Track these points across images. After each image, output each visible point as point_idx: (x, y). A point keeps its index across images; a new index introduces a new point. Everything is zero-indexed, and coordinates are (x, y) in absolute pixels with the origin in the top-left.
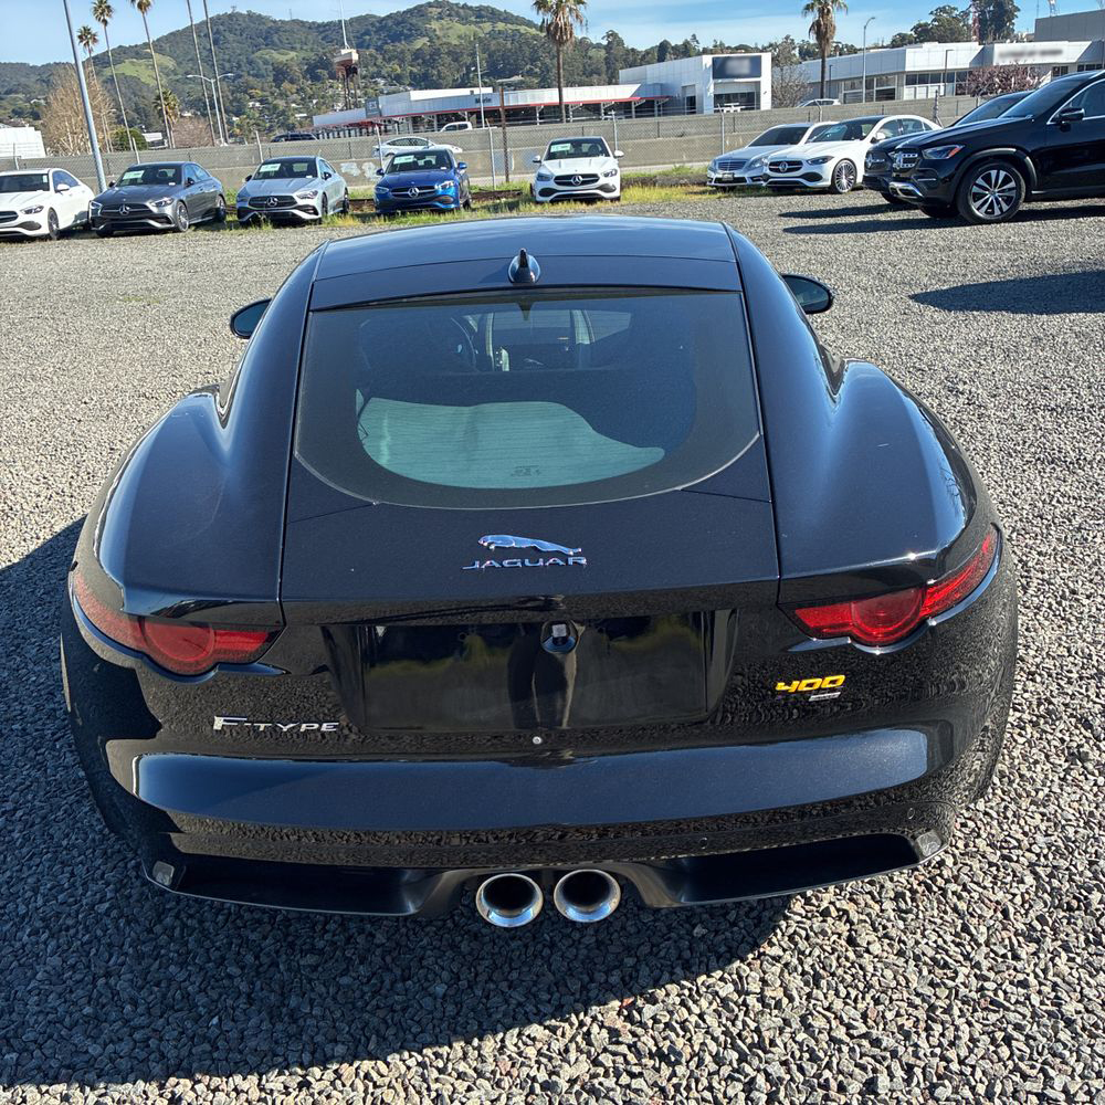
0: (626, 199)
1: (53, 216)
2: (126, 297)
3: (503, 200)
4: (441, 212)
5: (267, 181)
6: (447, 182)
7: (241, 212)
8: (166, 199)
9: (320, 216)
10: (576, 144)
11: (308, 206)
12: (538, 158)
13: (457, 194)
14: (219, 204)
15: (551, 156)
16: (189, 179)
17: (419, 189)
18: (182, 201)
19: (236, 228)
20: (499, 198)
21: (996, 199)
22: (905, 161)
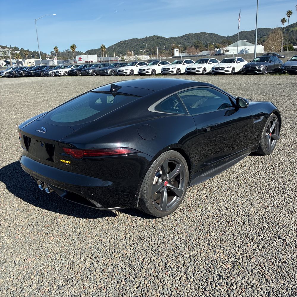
1: (233, 69)
5: (292, 61)
7: (281, 70)
8: (262, 66)
18: (266, 66)
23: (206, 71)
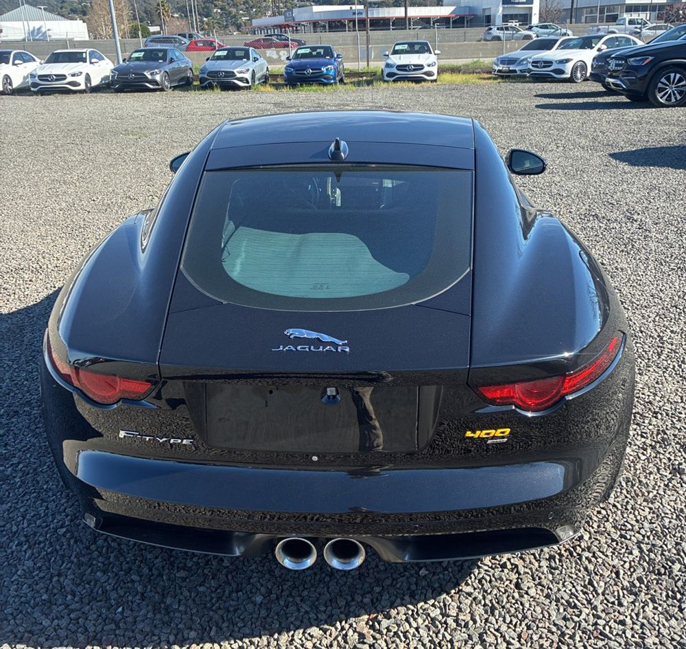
0: (440, 81)
1: (88, 78)
2: (127, 132)
3: (365, 78)
4: (325, 84)
5: (219, 61)
6: (329, 66)
7: (202, 80)
8: (156, 70)
9: (250, 84)
10: (411, 45)
11: (243, 78)
12: (387, 53)
13: (335, 74)
14: (189, 74)
15: (395, 52)
16: (171, 59)
17: (312, 70)
18: (166, 72)
19: (198, 90)
20: (362, 77)
21: (673, 92)
22: (617, 65)
23: (11, 84)
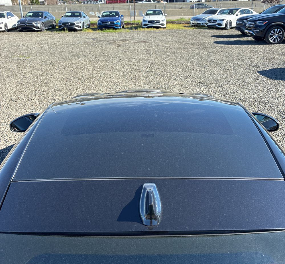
0: (167, 27)
1: (6, 25)
3: (133, 25)
4: (116, 29)
5: (67, 18)
6: (118, 21)
7: (60, 27)
8: (38, 22)
9: (82, 28)
10: (154, 11)
11: (78, 26)
12: (144, 15)
13: (120, 24)
14: (54, 23)
15: (147, 15)
16: (45, 16)
17: (110, 22)
19: (58, 31)
20: (132, 25)
21: (276, 37)
22: (250, 24)
